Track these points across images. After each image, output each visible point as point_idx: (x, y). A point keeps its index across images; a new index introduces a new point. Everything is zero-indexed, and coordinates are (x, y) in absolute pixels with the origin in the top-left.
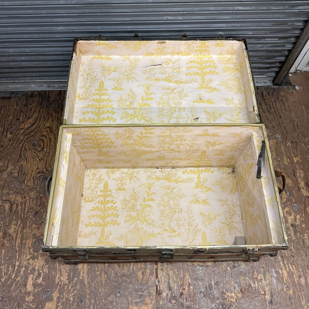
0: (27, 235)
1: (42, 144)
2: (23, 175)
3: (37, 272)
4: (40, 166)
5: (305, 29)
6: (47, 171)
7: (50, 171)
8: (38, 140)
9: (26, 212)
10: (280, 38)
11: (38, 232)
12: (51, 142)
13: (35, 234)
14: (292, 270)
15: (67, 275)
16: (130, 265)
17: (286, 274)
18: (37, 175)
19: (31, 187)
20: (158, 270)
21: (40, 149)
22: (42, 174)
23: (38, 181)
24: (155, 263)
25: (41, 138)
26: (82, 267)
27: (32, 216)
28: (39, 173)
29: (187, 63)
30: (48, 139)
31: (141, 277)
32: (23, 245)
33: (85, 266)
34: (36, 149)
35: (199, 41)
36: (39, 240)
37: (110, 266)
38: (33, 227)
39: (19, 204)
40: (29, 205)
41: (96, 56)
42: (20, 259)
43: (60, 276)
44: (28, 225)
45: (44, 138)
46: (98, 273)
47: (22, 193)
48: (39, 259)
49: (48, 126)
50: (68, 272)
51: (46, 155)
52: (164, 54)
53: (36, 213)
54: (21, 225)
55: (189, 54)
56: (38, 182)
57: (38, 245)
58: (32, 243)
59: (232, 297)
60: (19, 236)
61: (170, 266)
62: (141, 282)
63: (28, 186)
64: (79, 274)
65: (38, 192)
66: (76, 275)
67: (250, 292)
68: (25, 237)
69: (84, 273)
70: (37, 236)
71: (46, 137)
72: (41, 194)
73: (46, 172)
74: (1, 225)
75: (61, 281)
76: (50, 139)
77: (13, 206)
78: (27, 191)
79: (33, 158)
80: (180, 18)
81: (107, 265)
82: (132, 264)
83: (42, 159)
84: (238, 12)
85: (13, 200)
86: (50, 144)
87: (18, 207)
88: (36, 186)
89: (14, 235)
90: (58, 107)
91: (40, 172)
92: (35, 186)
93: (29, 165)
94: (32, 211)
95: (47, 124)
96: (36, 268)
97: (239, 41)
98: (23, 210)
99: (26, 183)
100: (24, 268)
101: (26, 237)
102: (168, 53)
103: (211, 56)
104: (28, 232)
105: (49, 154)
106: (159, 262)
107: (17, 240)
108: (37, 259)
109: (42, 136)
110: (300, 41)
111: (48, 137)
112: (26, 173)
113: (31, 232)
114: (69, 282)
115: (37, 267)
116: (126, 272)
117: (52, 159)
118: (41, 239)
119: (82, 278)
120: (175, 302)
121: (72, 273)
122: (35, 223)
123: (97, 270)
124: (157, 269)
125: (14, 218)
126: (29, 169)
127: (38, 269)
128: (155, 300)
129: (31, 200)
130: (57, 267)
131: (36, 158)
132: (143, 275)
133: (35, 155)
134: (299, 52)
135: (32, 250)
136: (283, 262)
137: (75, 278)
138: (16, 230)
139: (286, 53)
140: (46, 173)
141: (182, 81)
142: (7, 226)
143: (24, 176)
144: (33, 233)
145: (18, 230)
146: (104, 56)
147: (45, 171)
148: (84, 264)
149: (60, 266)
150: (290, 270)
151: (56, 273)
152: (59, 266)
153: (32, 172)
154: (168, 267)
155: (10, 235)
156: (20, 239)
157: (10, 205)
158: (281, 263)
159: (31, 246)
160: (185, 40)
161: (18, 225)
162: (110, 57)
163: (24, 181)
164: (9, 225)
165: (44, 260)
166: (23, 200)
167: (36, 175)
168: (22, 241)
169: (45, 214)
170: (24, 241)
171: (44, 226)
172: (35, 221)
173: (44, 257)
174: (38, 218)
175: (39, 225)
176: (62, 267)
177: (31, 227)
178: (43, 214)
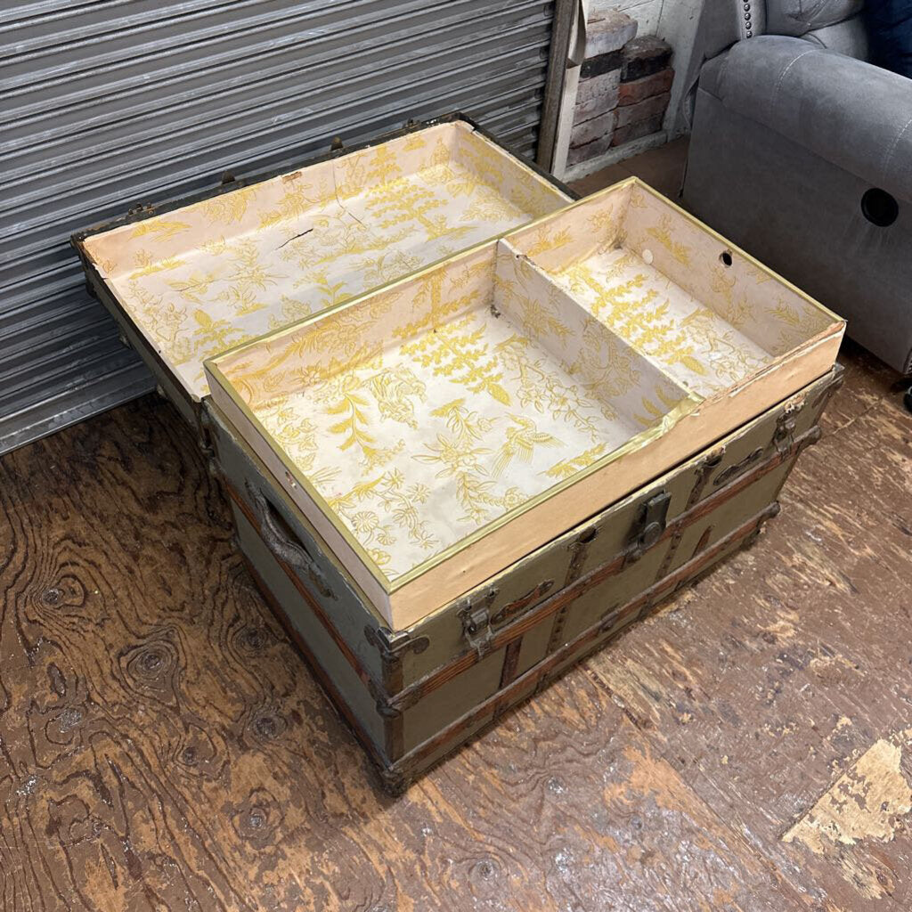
0: (204, 821)
1: (77, 586)
2: (77, 687)
3: (309, 891)
4: (110, 639)
5: (550, 67)
6: (144, 637)
7: (152, 634)
8: (56, 581)
9: (156, 769)
10: (511, 103)
11: (232, 793)
12: (98, 567)
13: (229, 804)
14: (837, 512)
15: (396, 839)
16: (532, 708)
17: (835, 527)
18: (119, 663)
19: (123, 700)
20: (601, 677)
21: (78, 600)
22: (133, 652)
23: (134, 676)
24: (580, 668)
25: (62, 572)
26: (422, 793)
27: (184, 766)
28: (121, 654)
29: (367, 208)
30: (86, 564)
31: (577, 717)
32: (213, 855)
33: (425, 787)
34: (67, 605)
35: (370, 149)
36: (251, 810)
37: (488, 744)
38: (208, 793)
39: (120, 763)
40: (154, 747)
41: (140, 271)
42: (232, 894)
43: (381, 853)
44: (188, 796)
45: (71, 569)
46: (471, 778)
47: (107, 731)
48: (289, 855)
49: (61, 536)
50: (393, 829)
51: (107, 603)
52: (305, 208)
53: (189, 753)
54: (169, 809)
55: (358, 190)
56: (137, 678)
57: (258, 824)
58: (236, 831)
59: (784, 629)
60: (181, 840)
61: (617, 653)
62: (584, 727)
63: (114, 705)
64: (427, 813)
65: (155, 699)
66: (422, 823)
67: (805, 598)
68: (202, 830)
69: (437, 803)
70: (239, 805)
71: (74, 564)
72: (170, 700)
73: (141, 642)
74: (103, 847)
75: (390, 864)
76: (92, 563)
77: (105, 779)
78: (119, 719)
79: (73, 630)
80: (308, 111)
81: (477, 745)
82: (533, 703)
83: (103, 620)
84: (421, 60)
85: (93, 764)
86: (100, 573)
87: (121, 773)
88: (139, 690)
89: (163, 848)
90: (58, 481)
91: (125, 652)
92: (136, 693)
93: (76, 652)
94: (171, 755)
95: (54, 534)
96: (297, 884)
97: (450, 121)
98: (142, 769)
99: (99, 700)
100: (260, 908)
101: (207, 829)
102: (312, 203)
103: (404, 179)
104: (204, 812)
105: (116, 597)
106: (587, 660)
107: (185, 854)
108: (284, 860)
109: (60, 568)
110: (551, 96)
111: (81, 562)
112: (81, 677)
113: (211, 807)
114: (420, 852)
115: (299, 876)
116: (533, 729)
117: (133, 604)
118: (255, 806)
119: (443, 817)
120: (690, 715)
121: (407, 826)
122: (205, 777)
123: (462, 773)
124: (596, 678)
125: (130, 805)
126: (82, 663)
127: (307, 881)
128: (646, 742)
129: (148, 731)
130: (355, 839)
131: (84, 627)
132: (578, 709)
133: (76, 620)
134: (554, 125)
135: (248, 848)
136: (811, 508)
137: (424, 830)
138: (161, 832)
139: (532, 137)
140: (142, 645)
141: (385, 239)
142: (125, 839)
143: (80, 688)
144: (220, 804)
145: (167, 827)
146: (158, 264)
147: (133, 641)
148: (421, 783)
149: (361, 830)
150: (834, 514)
151: (362, 854)
152: (358, 834)
153: (99, 665)
154: (614, 656)
155: (152, 857)
156: (190, 846)
157: (91, 784)
158: (809, 512)
159: (239, 842)
160: (341, 155)
161: (158, 814)
162: (176, 259)
163: (90, 699)
164: (128, 834)
165: (303, 849)
166: (125, 746)
167: (116, 664)
168: (204, 846)
169: (220, 739)
170: (209, 841)
171: (237, 769)
172: (201, 775)
173: (300, 841)
174: (206, 761)
175: (220, 775)
176: (369, 830)
177: (202, 795)
178: (213, 744)
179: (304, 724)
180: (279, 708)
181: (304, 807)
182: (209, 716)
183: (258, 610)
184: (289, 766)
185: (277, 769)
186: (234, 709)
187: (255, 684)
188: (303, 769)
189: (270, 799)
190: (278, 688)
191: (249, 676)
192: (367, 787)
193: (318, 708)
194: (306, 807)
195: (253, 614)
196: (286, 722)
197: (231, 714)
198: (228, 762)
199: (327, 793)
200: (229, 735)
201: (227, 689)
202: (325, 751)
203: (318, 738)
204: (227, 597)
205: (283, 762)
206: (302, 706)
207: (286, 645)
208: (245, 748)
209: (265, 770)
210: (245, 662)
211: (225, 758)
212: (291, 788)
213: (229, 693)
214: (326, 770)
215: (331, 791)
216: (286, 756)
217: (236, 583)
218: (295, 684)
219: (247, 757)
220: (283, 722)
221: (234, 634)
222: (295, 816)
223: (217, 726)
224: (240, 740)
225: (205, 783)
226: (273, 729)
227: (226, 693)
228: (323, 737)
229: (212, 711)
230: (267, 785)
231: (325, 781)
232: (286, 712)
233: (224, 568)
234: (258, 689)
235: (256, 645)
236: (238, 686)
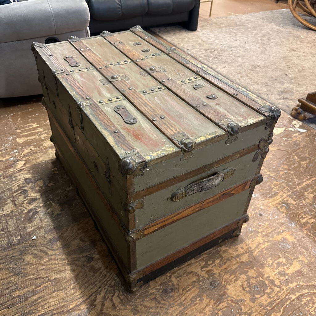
0: (260, 310)
3: (279, 268)
11: (246, 298)
13: (251, 300)
15: (255, 239)
32: (273, 305)
38: (247, 310)
42: (287, 297)
43: (261, 244)
48: (268, 275)
50: (251, 239)
57: (258, 287)
58: (262, 296)
68: (264, 311)
70: (251, 295)
75: (264, 242)
96: (278, 272)
100: (289, 286)
101: (263, 309)
104: (256, 310)
108: (269, 277)
113: (253, 308)
114: (258, 232)
115: (275, 272)
118: (250, 288)
121: (250, 235)
122: (240, 311)
127: (276, 269)
130: (257, 252)
135: (268, 291)
144: (251, 304)
149: (254, 250)
151: (263, 250)
159: (266, 295)
165: (265, 270)
168: (270, 310)
169: (221, 305)
170: (268, 307)
171: (235, 297)
172: (239, 313)
173: (261, 271)
174: (232, 311)
175: (238, 304)
176: (253, 247)
177: (249, 312)
178: (223, 308)
179: (212, 269)
180: (204, 279)
181: (248, 269)
182: (210, 311)
183: (152, 289)
184: (231, 275)
185: (233, 280)
186: (205, 299)
187: (193, 290)
188: (232, 269)
189: (246, 283)
190: (195, 279)
191: (188, 293)
192: (237, 247)
193: (204, 263)
194: (248, 268)
195: (153, 291)
196: (211, 276)
197: (208, 300)
198: (232, 301)
199: (241, 261)
200: (219, 300)
201: (195, 302)
202: (224, 261)
203: (218, 263)
204: (141, 305)
205: (229, 277)
206: (204, 269)
207: (173, 276)
208: (225, 294)
209: (234, 284)
210: (180, 295)
211: (230, 302)
212: (241, 274)
213: (197, 302)
214: (232, 261)
215: (240, 259)
216: (226, 276)
217: (133, 301)
218: (193, 272)
219: (229, 292)
220: (211, 277)
221: (164, 300)
222: (252, 273)
223: (215, 307)
224: (221, 296)
225: (242, 311)
226: (215, 281)
227: (197, 304)
228: (217, 261)
229: (207, 309)
230: (241, 284)
231: (236, 261)
232: (207, 276)
233: (122, 308)
234: (195, 288)
235: (172, 289)
236: (193, 297)
